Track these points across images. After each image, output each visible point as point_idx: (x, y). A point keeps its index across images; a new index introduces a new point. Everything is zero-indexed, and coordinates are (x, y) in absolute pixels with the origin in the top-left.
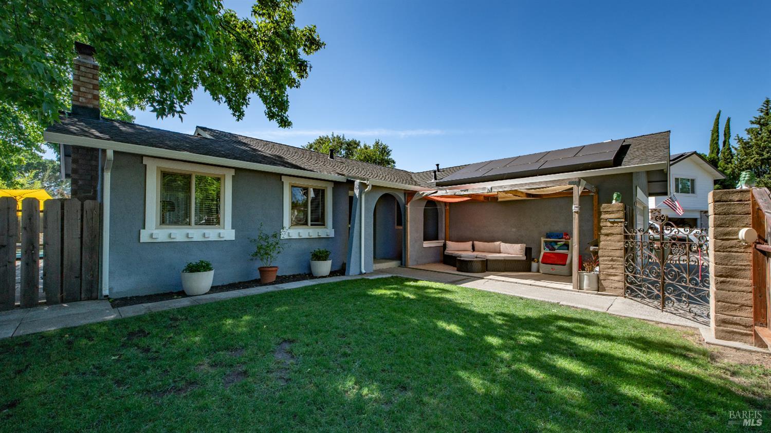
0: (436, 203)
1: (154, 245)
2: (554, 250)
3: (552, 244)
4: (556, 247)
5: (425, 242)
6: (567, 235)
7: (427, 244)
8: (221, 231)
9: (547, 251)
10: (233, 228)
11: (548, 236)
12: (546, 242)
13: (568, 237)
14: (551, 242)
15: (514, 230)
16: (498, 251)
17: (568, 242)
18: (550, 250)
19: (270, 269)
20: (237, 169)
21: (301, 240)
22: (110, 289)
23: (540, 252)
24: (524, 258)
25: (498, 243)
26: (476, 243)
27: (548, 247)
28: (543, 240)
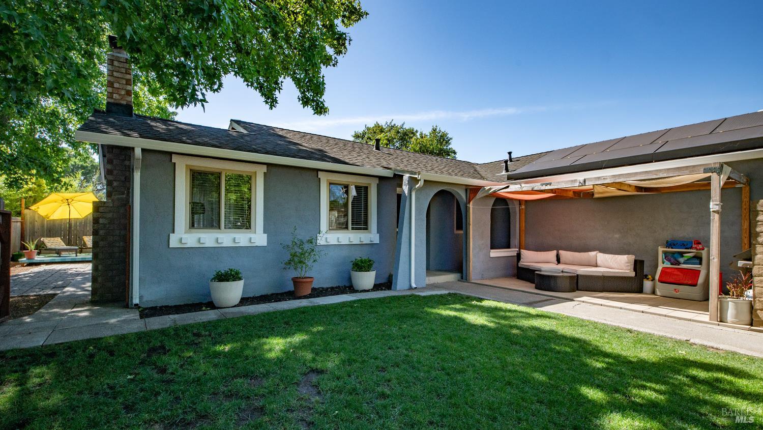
0: (507, 200)
1: (184, 251)
2: (679, 263)
3: (676, 255)
4: (682, 260)
5: (492, 251)
6: (699, 243)
7: (495, 253)
8: (252, 236)
9: (668, 265)
10: (264, 232)
11: (669, 244)
12: (665, 253)
13: (700, 247)
14: (674, 253)
15: (617, 236)
16: (594, 263)
17: (702, 253)
18: (672, 264)
19: (305, 280)
20: (269, 165)
21: (340, 246)
22: (141, 297)
23: (656, 267)
24: (633, 274)
25: (593, 254)
26: (562, 252)
27: (669, 261)
28: (661, 250)
